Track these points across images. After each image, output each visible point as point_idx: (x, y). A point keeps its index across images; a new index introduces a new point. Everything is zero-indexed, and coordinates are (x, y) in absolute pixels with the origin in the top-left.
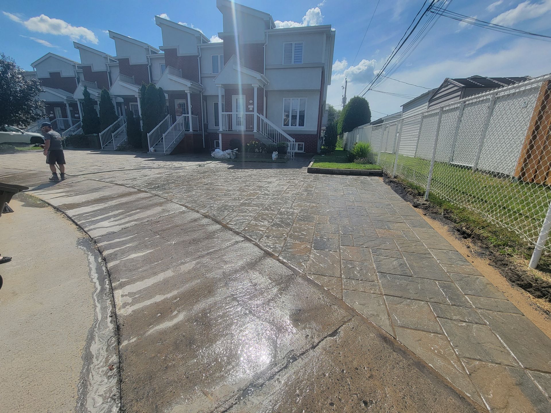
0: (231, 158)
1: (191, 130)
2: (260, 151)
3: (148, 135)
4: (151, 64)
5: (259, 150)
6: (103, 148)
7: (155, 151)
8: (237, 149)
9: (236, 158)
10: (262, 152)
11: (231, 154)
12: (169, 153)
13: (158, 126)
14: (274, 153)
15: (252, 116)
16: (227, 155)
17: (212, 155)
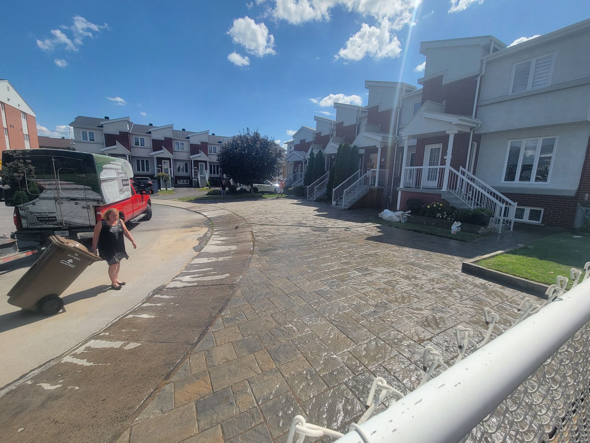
0: (401, 222)
1: (376, 185)
2: (444, 217)
3: (334, 190)
4: (360, 123)
5: (443, 215)
6: (309, 198)
7: (337, 204)
8: (410, 211)
9: (407, 222)
10: (446, 219)
11: (401, 217)
12: (347, 207)
13: (345, 181)
14: (456, 224)
15: (442, 171)
16: (395, 217)
17: (380, 215)
